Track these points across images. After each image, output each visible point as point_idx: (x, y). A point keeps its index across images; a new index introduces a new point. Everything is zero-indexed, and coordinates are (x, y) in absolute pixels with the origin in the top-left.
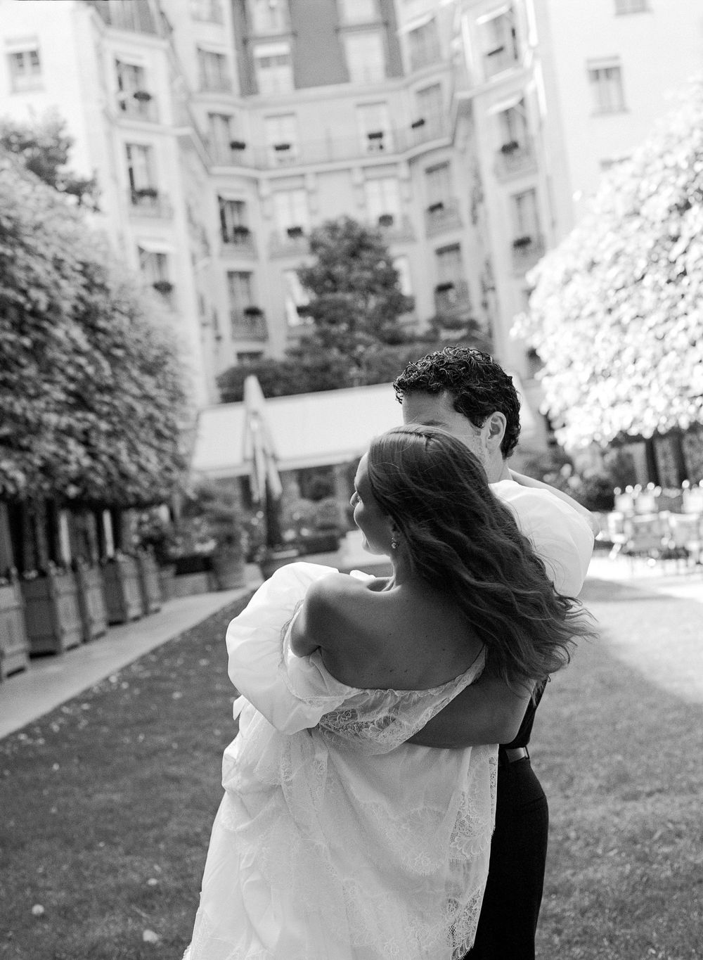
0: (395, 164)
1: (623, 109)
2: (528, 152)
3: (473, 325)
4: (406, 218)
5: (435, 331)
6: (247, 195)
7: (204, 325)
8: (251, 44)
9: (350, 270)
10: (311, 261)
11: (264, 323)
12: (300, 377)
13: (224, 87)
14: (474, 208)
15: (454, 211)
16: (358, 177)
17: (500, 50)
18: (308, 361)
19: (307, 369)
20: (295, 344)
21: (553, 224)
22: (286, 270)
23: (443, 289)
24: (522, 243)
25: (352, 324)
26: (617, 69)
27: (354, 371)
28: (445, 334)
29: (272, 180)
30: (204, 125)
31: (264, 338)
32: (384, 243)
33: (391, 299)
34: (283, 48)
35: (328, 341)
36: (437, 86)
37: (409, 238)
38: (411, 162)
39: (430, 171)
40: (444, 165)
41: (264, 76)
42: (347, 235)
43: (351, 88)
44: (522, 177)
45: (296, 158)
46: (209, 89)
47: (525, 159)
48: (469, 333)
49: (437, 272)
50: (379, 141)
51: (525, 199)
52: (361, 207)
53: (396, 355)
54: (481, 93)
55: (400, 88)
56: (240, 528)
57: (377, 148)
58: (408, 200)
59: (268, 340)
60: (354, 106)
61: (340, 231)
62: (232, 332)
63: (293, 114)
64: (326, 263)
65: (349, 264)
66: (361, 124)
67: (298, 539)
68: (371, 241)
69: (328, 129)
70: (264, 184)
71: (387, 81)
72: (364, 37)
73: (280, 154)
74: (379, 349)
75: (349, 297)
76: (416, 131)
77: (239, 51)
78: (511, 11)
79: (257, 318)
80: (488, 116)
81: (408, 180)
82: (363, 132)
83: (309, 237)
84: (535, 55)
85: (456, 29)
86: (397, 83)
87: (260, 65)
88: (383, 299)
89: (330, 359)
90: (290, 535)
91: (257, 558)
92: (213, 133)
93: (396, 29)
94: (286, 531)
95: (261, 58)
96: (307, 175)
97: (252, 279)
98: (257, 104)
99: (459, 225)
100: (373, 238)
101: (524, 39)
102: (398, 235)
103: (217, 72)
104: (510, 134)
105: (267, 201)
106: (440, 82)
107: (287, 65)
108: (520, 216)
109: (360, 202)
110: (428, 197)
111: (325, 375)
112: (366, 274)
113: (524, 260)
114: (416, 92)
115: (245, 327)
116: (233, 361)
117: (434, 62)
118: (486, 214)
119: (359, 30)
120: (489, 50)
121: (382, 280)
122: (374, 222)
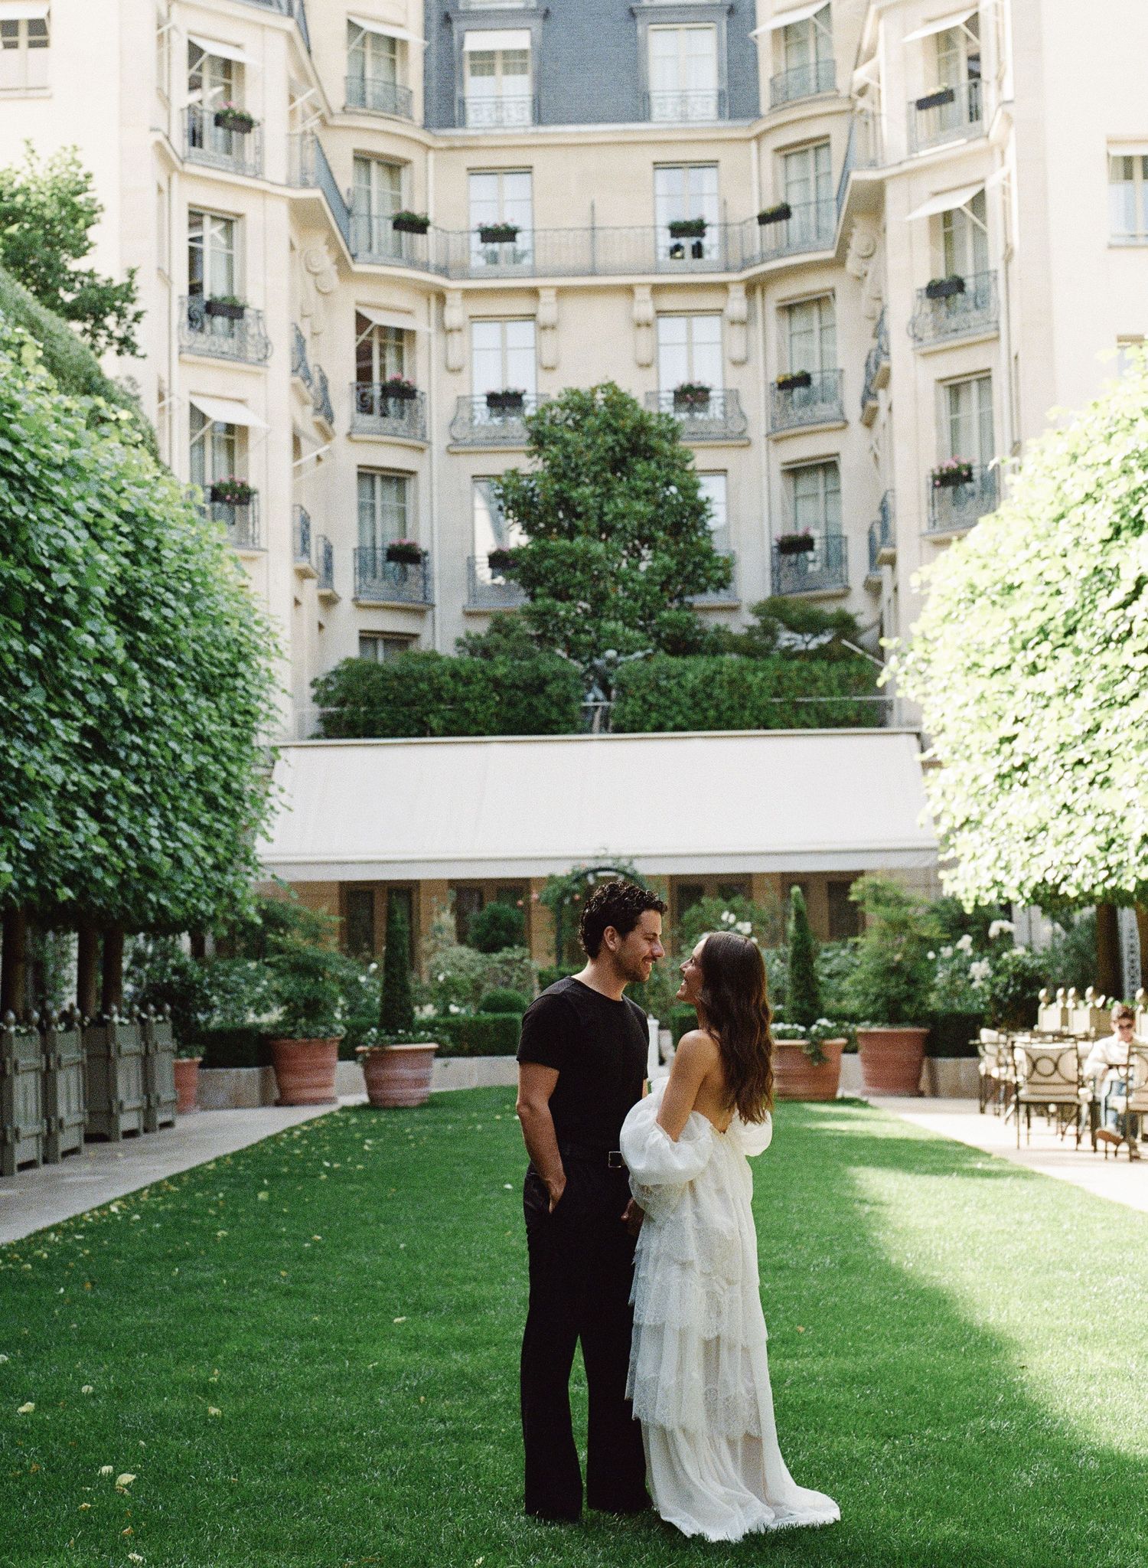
0: (724, 287)
2: (981, 301)
3: (846, 625)
4: (732, 396)
5: (768, 631)
6: (420, 322)
7: (303, 575)
8: (457, 26)
9: (608, 495)
10: (530, 465)
11: (426, 577)
12: (482, 699)
13: (395, 105)
14: (869, 394)
15: (831, 394)
16: (645, 308)
17: (944, 98)
18: (501, 668)
19: (497, 684)
20: (481, 627)
21: (1017, 448)
22: (477, 478)
23: (792, 546)
24: (952, 479)
25: (600, 599)
27: (594, 696)
28: (786, 638)
29: (468, 293)
30: (346, 177)
31: (421, 610)
32: (683, 446)
33: (681, 561)
34: (520, 40)
35: (549, 630)
36: (821, 143)
37: (740, 440)
38: (751, 287)
39: (789, 309)
40: (821, 301)
41: (475, 88)
42: (609, 425)
43: (647, 131)
44: (963, 346)
45: (524, 255)
46: (364, 106)
47: (975, 314)
48: (836, 639)
49: (784, 512)
50: (693, 240)
51: (969, 389)
52: (645, 366)
53: (681, 675)
54: (899, 175)
55: (749, 140)
56: (336, 989)
57: (688, 251)
58: (739, 363)
59: (430, 613)
60: (651, 167)
61: (596, 415)
62: (359, 591)
63: (528, 170)
64: (560, 477)
65: (607, 482)
66: (662, 203)
67: (442, 1020)
68: (654, 442)
69: (593, 207)
70: (454, 300)
71: (721, 124)
72: (686, 34)
73: (495, 247)
74: (647, 658)
75: (598, 548)
76: (770, 227)
77: (434, 36)
78: (973, 23)
79: (410, 568)
80: (910, 223)
81: (743, 323)
82: (664, 220)
83: (530, 420)
84: (1008, 119)
85: (865, 47)
86: (741, 129)
87: (473, 67)
88: (667, 559)
89: (548, 667)
90: (428, 1012)
91: (360, 1048)
92: (364, 194)
93: (754, 27)
94: (421, 1005)
95: (473, 55)
96: (542, 292)
97: (410, 486)
98: (457, 144)
99: (840, 424)
100: (662, 435)
101: (994, 83)
102: (713, 428)
103: (384, 76)
104: (949, 262)
105: (456, 335)
106: (827, 136)
107: (523, 72)
108: (955, 425)
109: (645, 357)
110: (781, 360)
111: (535, 701)
112: (639, 506)
113: (954, 510)
114: (778, 150)
115: (385, 584)
116: (352, 650)
117: (819, 96)
118: (890, 409)
119: (675, 17)
120: (922, 95)
121: (668, 522)
122: (665, 401)
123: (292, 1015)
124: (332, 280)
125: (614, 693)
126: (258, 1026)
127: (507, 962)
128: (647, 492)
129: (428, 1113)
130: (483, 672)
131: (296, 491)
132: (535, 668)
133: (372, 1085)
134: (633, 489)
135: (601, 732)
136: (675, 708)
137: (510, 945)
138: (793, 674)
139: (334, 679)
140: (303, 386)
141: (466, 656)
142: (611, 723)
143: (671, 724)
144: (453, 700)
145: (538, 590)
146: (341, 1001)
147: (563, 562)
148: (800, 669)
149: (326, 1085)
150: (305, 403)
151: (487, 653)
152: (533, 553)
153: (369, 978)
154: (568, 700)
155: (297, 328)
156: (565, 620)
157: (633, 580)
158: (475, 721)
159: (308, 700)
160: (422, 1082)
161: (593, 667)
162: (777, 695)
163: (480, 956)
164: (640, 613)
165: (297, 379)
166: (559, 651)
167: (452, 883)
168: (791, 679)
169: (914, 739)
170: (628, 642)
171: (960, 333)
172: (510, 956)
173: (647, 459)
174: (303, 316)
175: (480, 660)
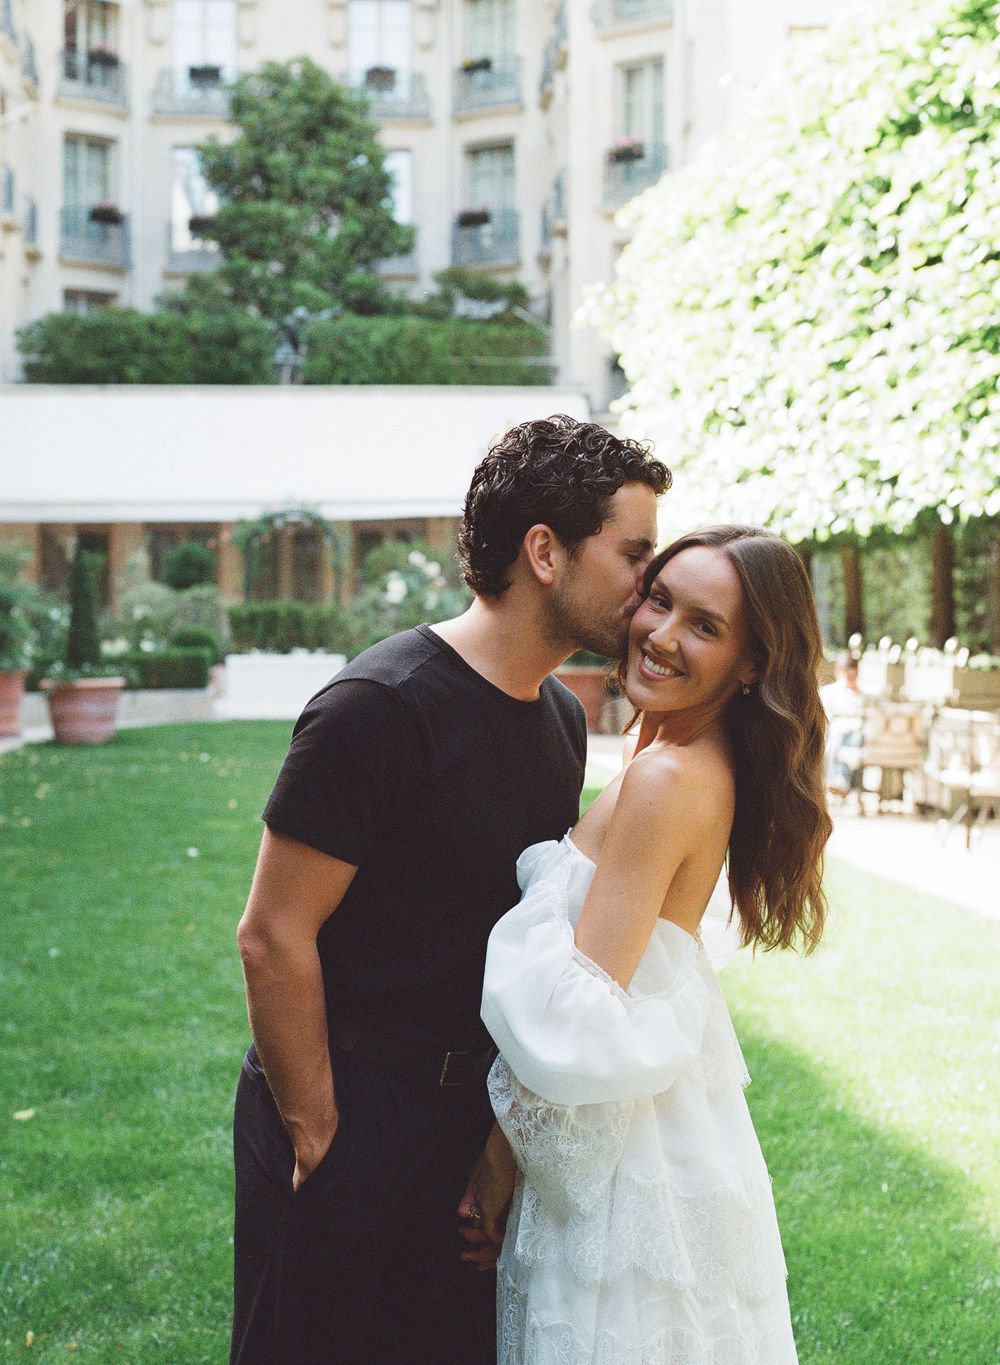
3: (518, 295)
4: (418, 79)
5: (447, 298)
7: (8, 228)
9: (301, 162)
10: (229, 136)
11: (126, 240)
12: (178, 351)
14: (547, 78)
15: (509, 79)
18: (197, 322)
19: (194, 338)
20: (179, 288)
21: (688, 128)
22: (177, 147)
23: (471, 220)
24: (625, 156)
25: (292, 262)
27: (283, 353)
28: (463, 306)
31: (121, 269)
32: (371, 120)
33: (369, 227)
35: (243, 290)
37: (423, 120)
42: (304, 96)
44: (641, 31)
48: (509, 309)
49: (464, 189)
51: (642, 74)
52: (337, 45)
53: (366, 333)
56: (23, 621)
58: (426, 47)
59: (128, 272)
61: (292, 86)
62: (62, 248)
64: (256, 143)
65: (301, 149)
67: (132, 656)
68: (345, 114)
74: (335, 318)
75: (291, 212)
79: (112, 229)
81: (430, 9)
83: (230, 88)
88: (354, 224)
89: (241, 323)
90: (117, 647)
91: (45, 684)
94: (110, 639)
97: (113, 154)
99: (516, 107)
100: (352, 108)
102: (400, 108)
105: (160, 9)
108: (629, 106)
109: (336, 39)
110: (464, 44)
111: (228, 354)
112: (329, 174)
113: (623, 185)
115: (87, 243)
116: (55, 305)
118: (567, 93)
121: (358, 189)
122: (357, 78)
125: (303, 349)
127: (198, 600)
128: (338, 162)
129: (113, 752)
130: (180, 327)
132: (230, 324)
133: (57, 721)
134: (324, 158)
135: (289, 384)
136: (360, 364)
137: (201, 584)
138: (471, 336)
139: (36, 329)
141: (164, 312)
142: (300, 376)
143: (356, 378)
144: (150, 353)
145: (235, 251)
146: (32, 634)
147: (257, 225)
148: (478, 333)
149: (11, 719)
150: (11, 62)
151: (183, 309)
152: (229, 216)
154: (260, 354)
156: (259, 280)
157: (323, 244)
158: (171, 372)
159: (12, 349)
160: (108, 718)
161: (285, 326)
162: (455, 354)
163: (172, 594)
164: (328, 275)
165: (4, 37)
166: (252, 311)
167: (147, 526)
168: (468, 341)
169: (580, 397)
170: (317, 301)
171: (638, 18)
172: (200, 595)
173: (339, 130)
175: (177, 316)
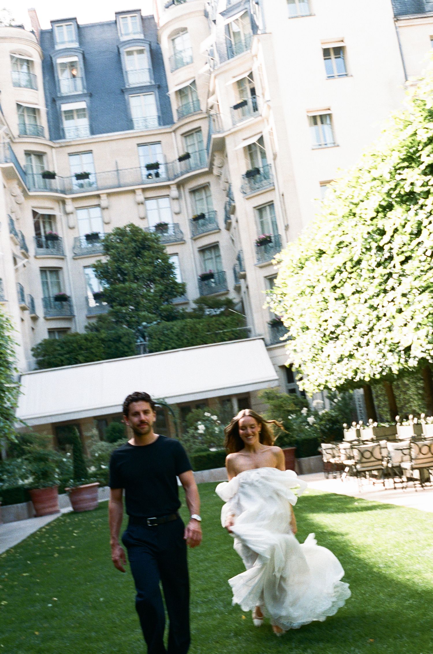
0: (168, 187)
1: (335, 145)
2: (266, 177)
3: (229, 303)
4: (176, 226)
5: (201, 309)
6: (57, 212)
7: (23, 309)
8: (58, 103)
9: (135, 266)
10: (105, 260)
11: (71, 306)
12: (98, 347)
13: (38, 133)
14: (227, 218)
15: (212, 220)
16: (140, 197)
17: (244, 103)
18: (104, 334)
19: (103, 340)
20: (94, 322)
21: (287, 227)
22: (85, 267)
23: (206, 278)
24: (264, 242)
25: (137, 304)
26: (330, 115)
27: (140, 341)
28: (207, 312)
29: (74, 199)
30: (23, 161)
31: (70, 318)
32: (161, 244)
33: (167, 286)
34: (82, 105)
35: (120, 318)
36: (198, 130)
37: (181, 241)
38: (179, 185)
39: (193, 191)
40: (205, 187)
41: (67, 124)
42: (133, 239)
43: (133, 133)
44: (262, 194)
45: (93, 183)
46: (26, 134)
47: (265, 181)
48: (226, 309)
49: (201, 266)
50: (155, 171)
51: (265, 210)
52: (143, 218)
53: (172, 328)
54: (230, 134)
55: (171, 132)
56: (53, 465)
57: (154, 175)
58: (177, 214)
59: (73, 319)
60: (136, 146)
61: (127, 236)
62: (45, 313)
63: (90, 152)
64: (117, 261)
65: (135, 261)
66: (142, 158)
67: (99, 472)
68: (150, 243)
69: (116, 163)
70: (69, 203)
71: (160, 127)
72: (143, 97)
73: (81, 181)
74: (158, 324)
75: (135, 285)
76: (183, 162)
77: (50, 107)
78: (251, 75)
79: (64, 303)
80: (236, 151)
81: (177, 199)
82: (143, 164)
83: (103, 241)
84: (269, 107)
85: (211, 90)
86: (168, 129)
87: (66, 117)
88: (160, 286)
89: (121, 332)
90: (92, 469)
91: (67, 489)
92: (30, 166)
93: (168, 91)
94: (89, 467)
95: (65, 112)
96: (101, 196)
97: (60, 273)
98: (63, 145)
99: (217, 231)
100: (153, 241)
101: (261, 96)
102: (171, 238)
103: (33, 122)
104: (253, 164)
105: (71, 215)
106: (200, 127)
107: (85, 117)
108: (262, 223)
109: (142, 215)
110: (193, 210)
111: (118, 345)
112: (147, 268)
113: (266, 254)
114: (182, 135)
115: (55, 310)
116: (46, 336)
117: (195, 113)
118: (237, 221)
119: (138, 91)
120: (235, 104)
121: (159, 273)
122: (153, 229)
123: (37, 479)
124: (21, 199)
125: (147, 338)
126: (23, 485)
128: (150, 263)
129: (99, 512)
130: (97, 337)
131: (17, 278)
132: (117, 333)
133: (74, 503)
134: (145, 262)
135: (144, 354)
136: (171, 341)
137: (120, 438)
138: (213, 323)
139: (40, 347)
140: (15, 238)
141: (90, 332)
142: (147, 350)
143: (170, 347)
144: (87, 349)
145: (114, 304)
146: (57, 470)
147: (122, 293)
148: (216, 320)
149: (54, 506)
150: (16, 244)
151: (97, 330)
152: (110, 290)
153: (67, 458)
154: (130, 343)
155: (10, 217)
156: (125, 313)
157: (149, 296)
158: (96, 356)
159: (31, 356)
160: (95, 499)
161: (139, 330)
162: (208, 331)
163: (110, 444)
164: (153, 307)
165: (12, 235)
166: (125, 326)
167: (95, 418)
168: (213, 325)
169: (261, 341)
170: (150, 318)
171: (261, 189)
172: (121, 443)
173: (149, 250)
174: (12, 212)
175: (95, 333)
